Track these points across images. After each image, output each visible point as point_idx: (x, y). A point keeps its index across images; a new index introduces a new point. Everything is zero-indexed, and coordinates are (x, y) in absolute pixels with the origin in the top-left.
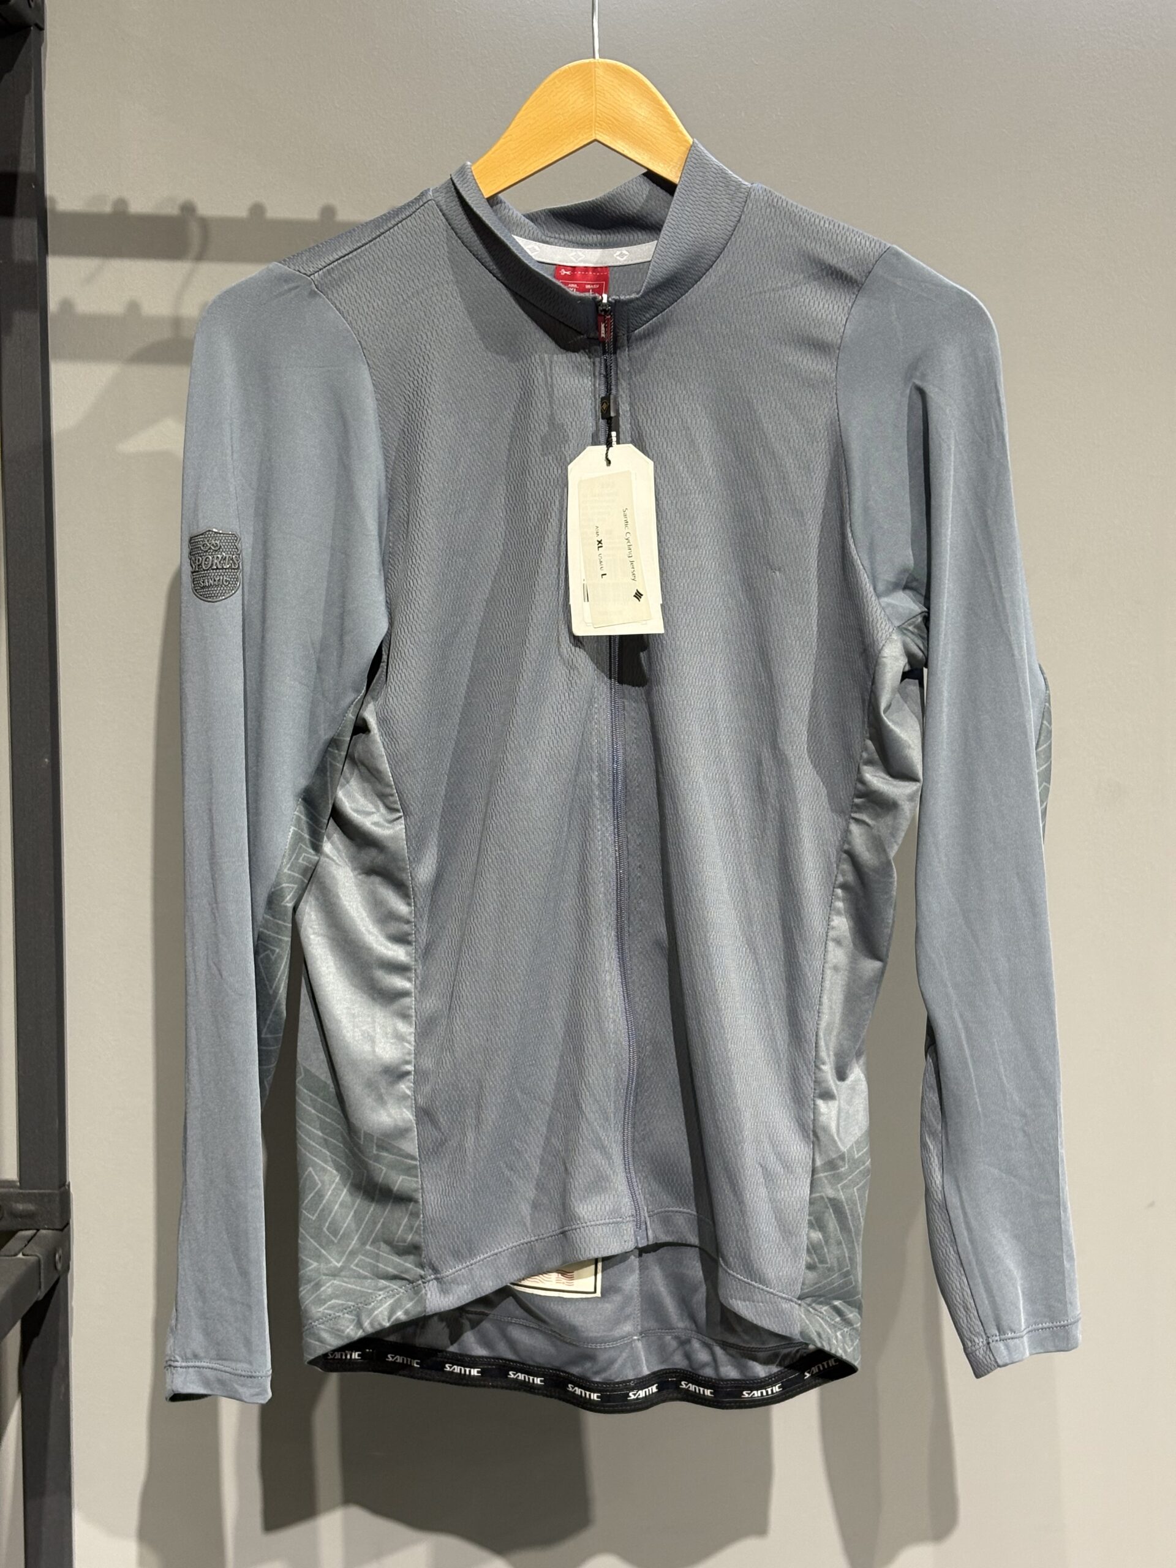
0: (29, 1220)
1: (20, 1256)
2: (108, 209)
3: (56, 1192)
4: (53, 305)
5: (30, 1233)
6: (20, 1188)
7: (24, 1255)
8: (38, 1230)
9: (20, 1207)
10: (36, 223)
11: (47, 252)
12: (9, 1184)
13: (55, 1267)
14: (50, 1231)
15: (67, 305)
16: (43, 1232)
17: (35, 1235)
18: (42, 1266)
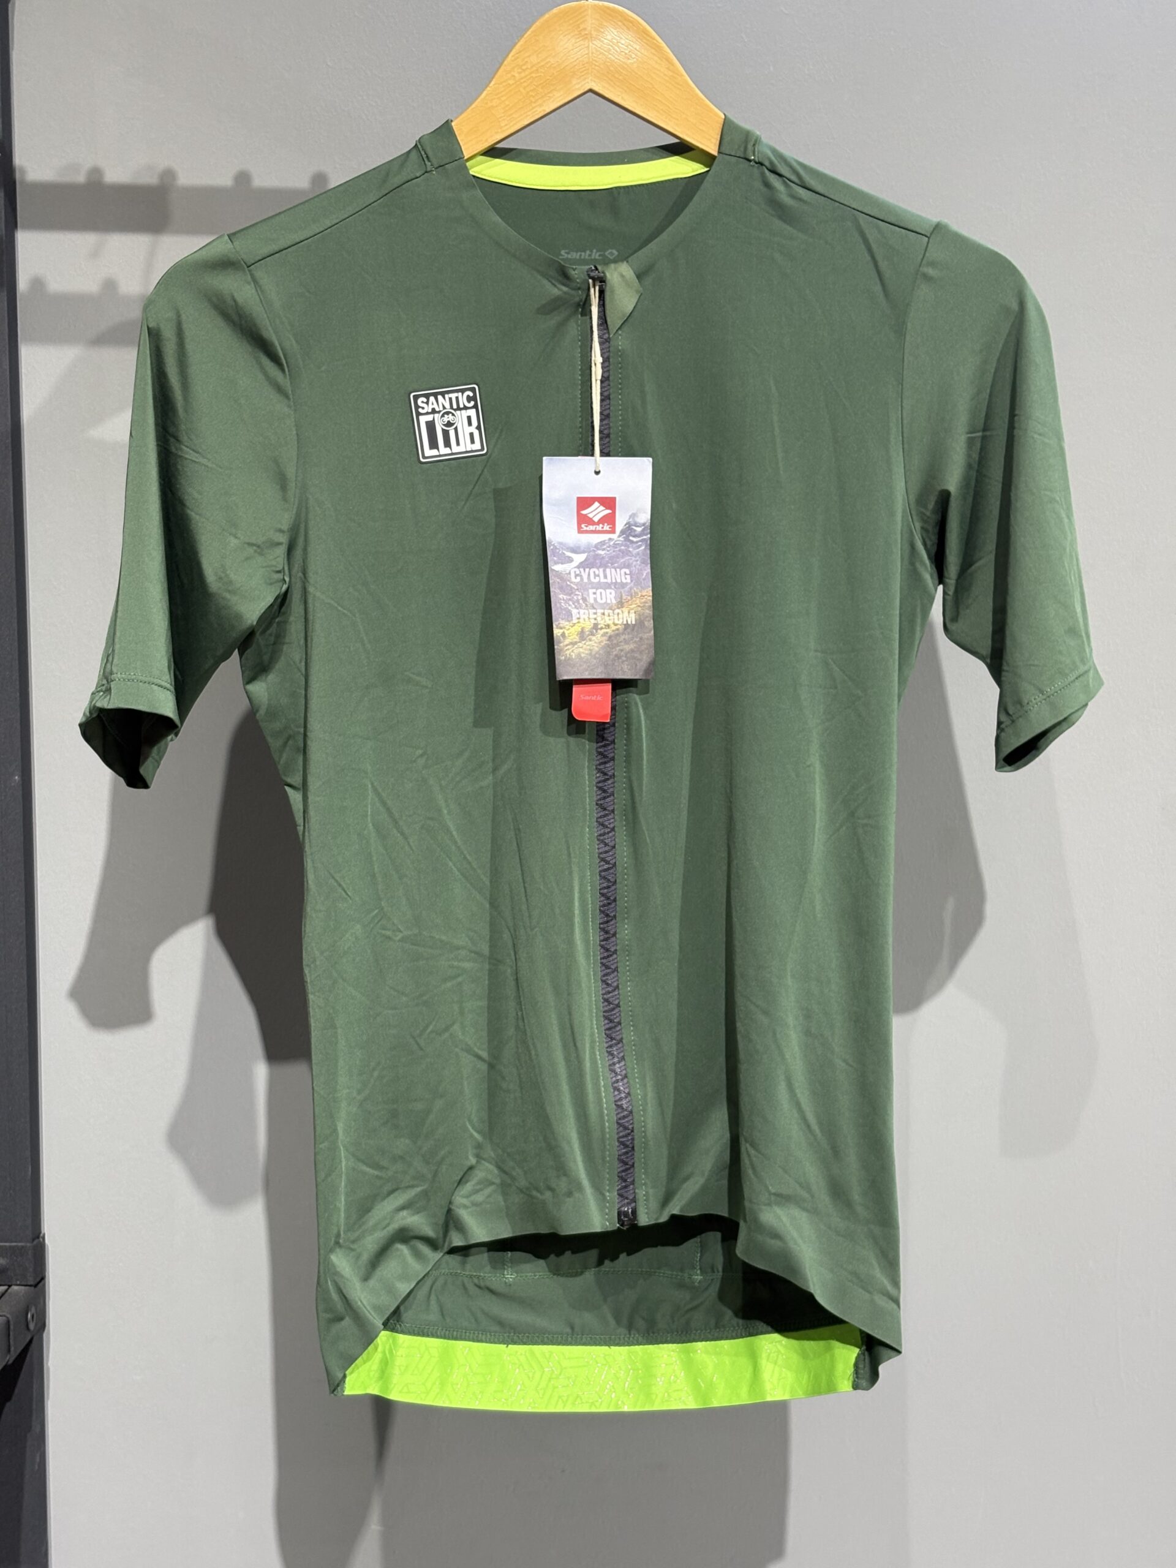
8: (10, 1286)
18: (12, 1327)
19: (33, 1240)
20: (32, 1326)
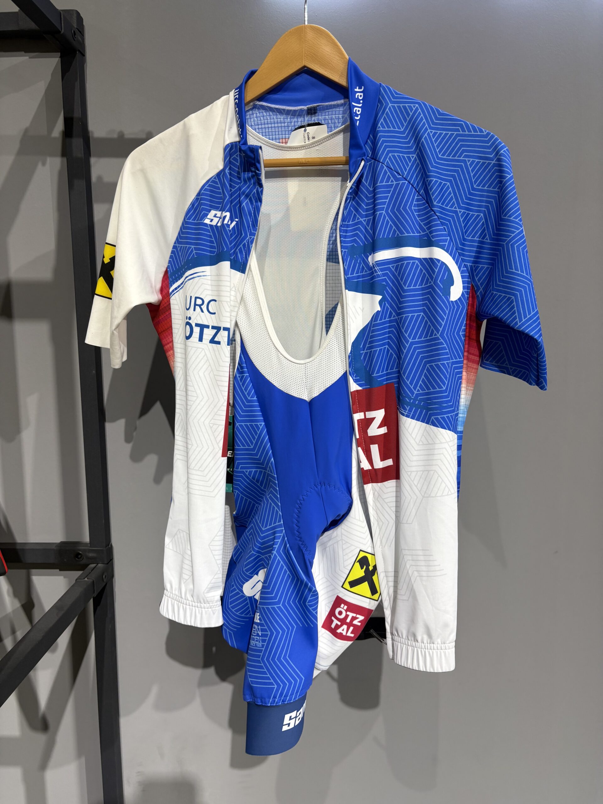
0: (94, 560)
1: (86, 579)
2: (115, 136)
3: (104, 549)
4: (94, 178)
5: (94, 565)
6: (90, 547)
7: (88, 579)
9: (91, 555)
10: (82, 140)
11: (90, 156)
12: (86, 544)
13: (103, 580)
14: (102, 565)
15: (100, 178)
16: (99, 565)
17: (97, 565)
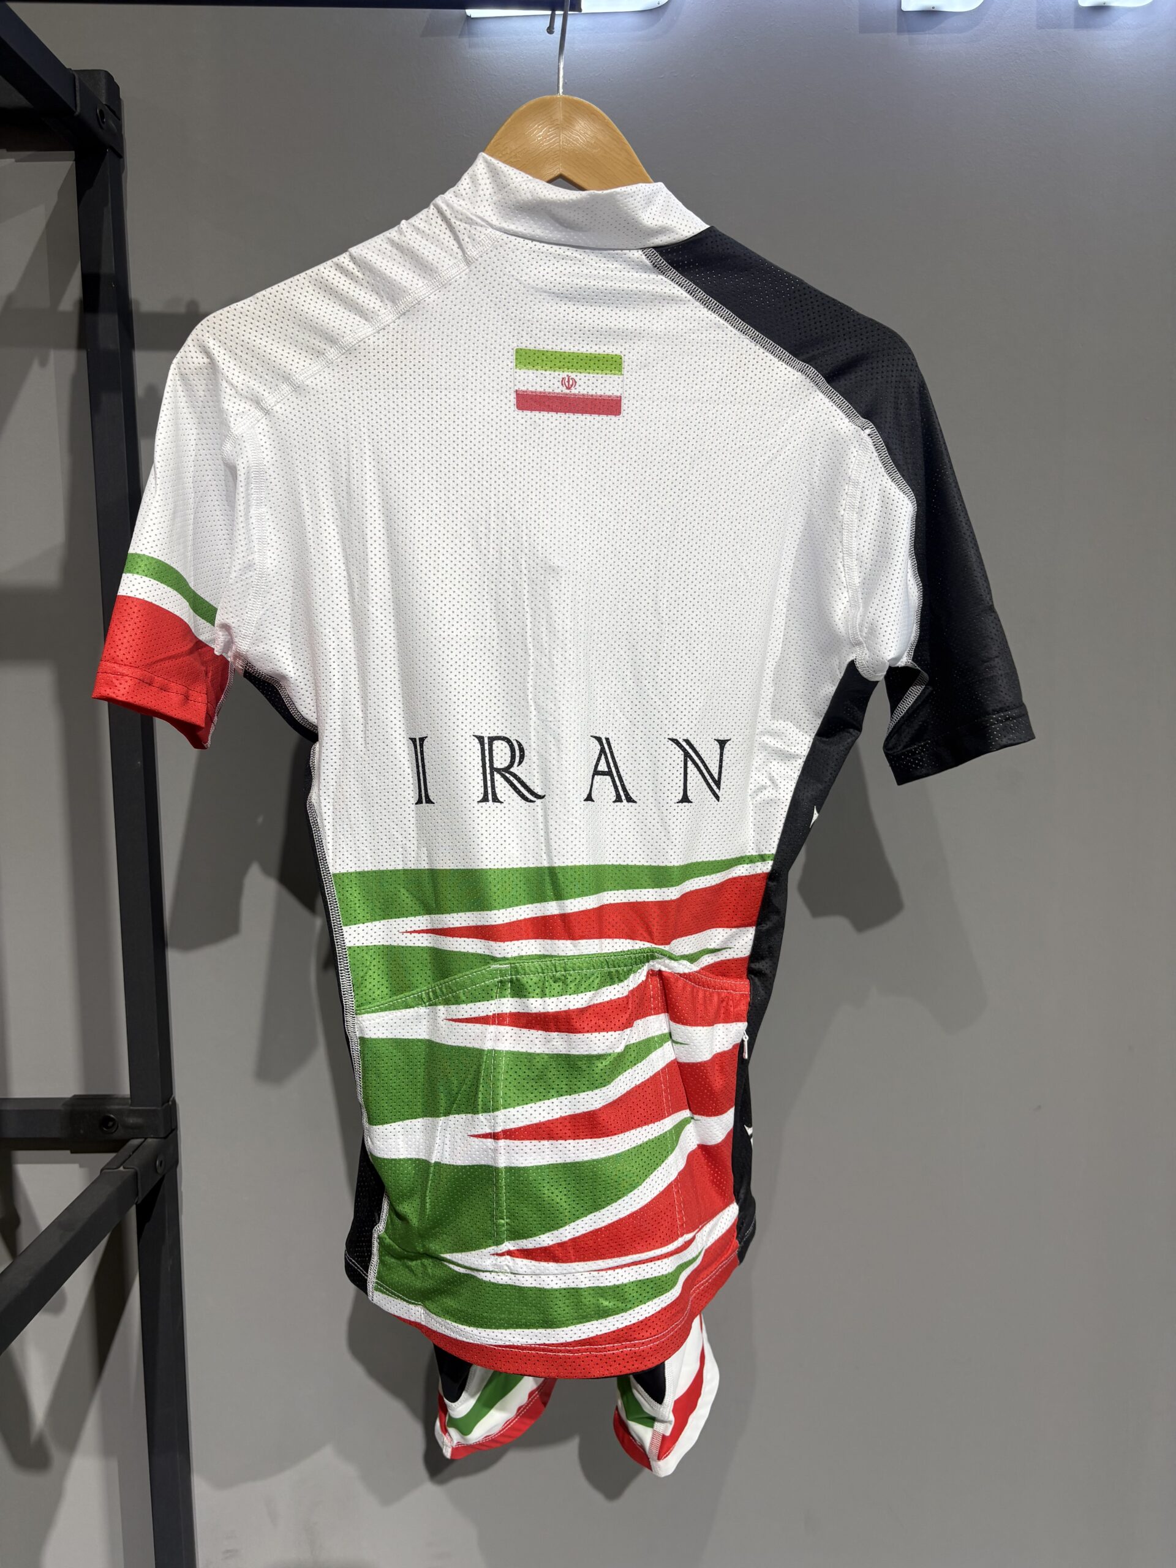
0: (139, 1131)
1: (121, 1168)
2: (180, 309)
3: (160, 1109)
4: (140, 390)
5: (140, 1140)
6: (131, 1105)
7: (124, 1169)
8: (146, 1139)
9: (132, 1120)
10: (117, 317)
11: (133, 347)
12: (124, 1099)
13: (156, 1171)
14: (154, 1140)
15: (151, 390)
16: (149, 1140)
17: (144, 1141)
18: (139, 1177)
19: (163, 1104)
20: (160, 1170)
